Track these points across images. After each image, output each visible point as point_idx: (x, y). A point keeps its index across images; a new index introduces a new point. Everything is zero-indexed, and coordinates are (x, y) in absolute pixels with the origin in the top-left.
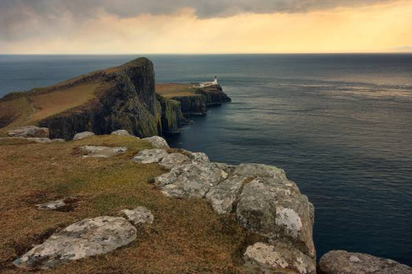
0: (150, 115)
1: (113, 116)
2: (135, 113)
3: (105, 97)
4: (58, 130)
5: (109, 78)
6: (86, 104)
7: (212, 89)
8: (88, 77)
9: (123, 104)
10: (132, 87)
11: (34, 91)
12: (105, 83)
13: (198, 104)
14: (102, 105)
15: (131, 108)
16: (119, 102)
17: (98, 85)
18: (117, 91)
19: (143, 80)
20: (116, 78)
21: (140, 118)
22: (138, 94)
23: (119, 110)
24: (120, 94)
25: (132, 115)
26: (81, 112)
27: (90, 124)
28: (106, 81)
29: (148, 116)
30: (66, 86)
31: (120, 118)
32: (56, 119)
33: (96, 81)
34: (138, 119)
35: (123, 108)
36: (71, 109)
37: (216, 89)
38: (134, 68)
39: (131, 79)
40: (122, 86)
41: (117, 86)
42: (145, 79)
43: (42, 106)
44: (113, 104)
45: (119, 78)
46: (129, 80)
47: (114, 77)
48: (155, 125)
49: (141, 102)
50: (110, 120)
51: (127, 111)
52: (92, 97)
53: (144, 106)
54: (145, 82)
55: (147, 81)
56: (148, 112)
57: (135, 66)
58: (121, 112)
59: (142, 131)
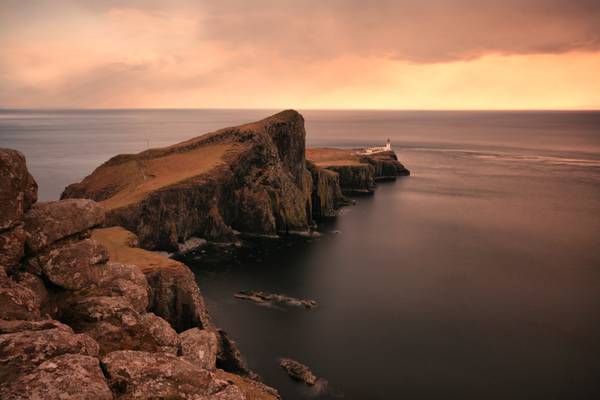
0: (297, 190)
1: (246, 189)
2: (276, 187)
3: (237, 163)
4: (174, 206)
5: (243, 137)
6: (211, 171)
7: (382, 157)
9: (260, 174)
10: (274, 150)
11: (147, 154)
12: (238, 143)
13: (363, 177)
14: (232, 174)
15: (271, 179)
16: (255, 170)
17: (229, 147)
18: (253, 156)
19: (289, 141)
20: (254, 138)
21: (283, 194)
22: (282, 160)
23: (254, 181)
24: (258, 160)
25: (272, 189)
26: (204, 182)
27: (215, 199)
28: (240, 141)
29: (294, 192)
30: (188, 147)
31: (255, 192)
32: (172, 190)
33: (227, 141)
34: (280, 195)
35: (261, 179)
36: (192, 178)
37: (388, 157)
38: (278, 124)
39: (274, 139)
40: (261, 148)
41: (253, 148)
42: (292, 140)
43: (155, 173)
44: (247, 173)
46: (270, 140)
47: (250, 136)
48: (303, 205)
49: (286, 172)
50: (242, 195)
51: (265, 183)
52: (220, 162)
53: (289, 177)
54: (291, 144)
55: (294, 143)
56: (294, 186)
57: (280, 121)
58: (257, 183)
59: (284, 212)
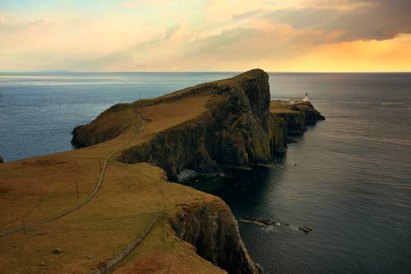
0: (263, 132)
1: (224, 131)
2: (248, 129)
3: (217, 110)
4: (174, 144)
5: (221, 90)
6: (199, 117)
7: (303, 106)
8: (197, 89)
9: (235, 119)
10: (246, 100)
11: (140, 103)
12: (216, 95)
14: (214, 119)
15: (244, 123)
16: (231, 116)
17: (209, 98)
18: (230, 105)
19: (258, 93)
20: (230, 91)
21: (253, 134)
22: (252, 108)
23: (230, 125)
24: (233, 107)
25: (245, 131)
26: (195, 125)
27: (202, 139)
28: (218, 93)
29: (261, 134)
30: (174, 98)
31: (231, 133)
32: (172, 132)
33: (206, 93)
34: (251, 136)
35: (236, 123)
36: (186, 122)
38: (250, 80)
39: (246, 91)
40: (236, 99)
41: (230, 99)
42: (260, 92)
43: (151, 118)
44: (225, 119)
45: (232, 91)
46: (243, 92)
47: (227, 89)
48: (268, 143)
49: (255, 118)
50: (221, 136)
51: (240, 126)
52: (205, 110)
53: (258, 121)
54: (260, 96)
55: (262, 95)
56: (261, 129)
57: (250, 78)
58: (233, 127)
59: (254, 149)
